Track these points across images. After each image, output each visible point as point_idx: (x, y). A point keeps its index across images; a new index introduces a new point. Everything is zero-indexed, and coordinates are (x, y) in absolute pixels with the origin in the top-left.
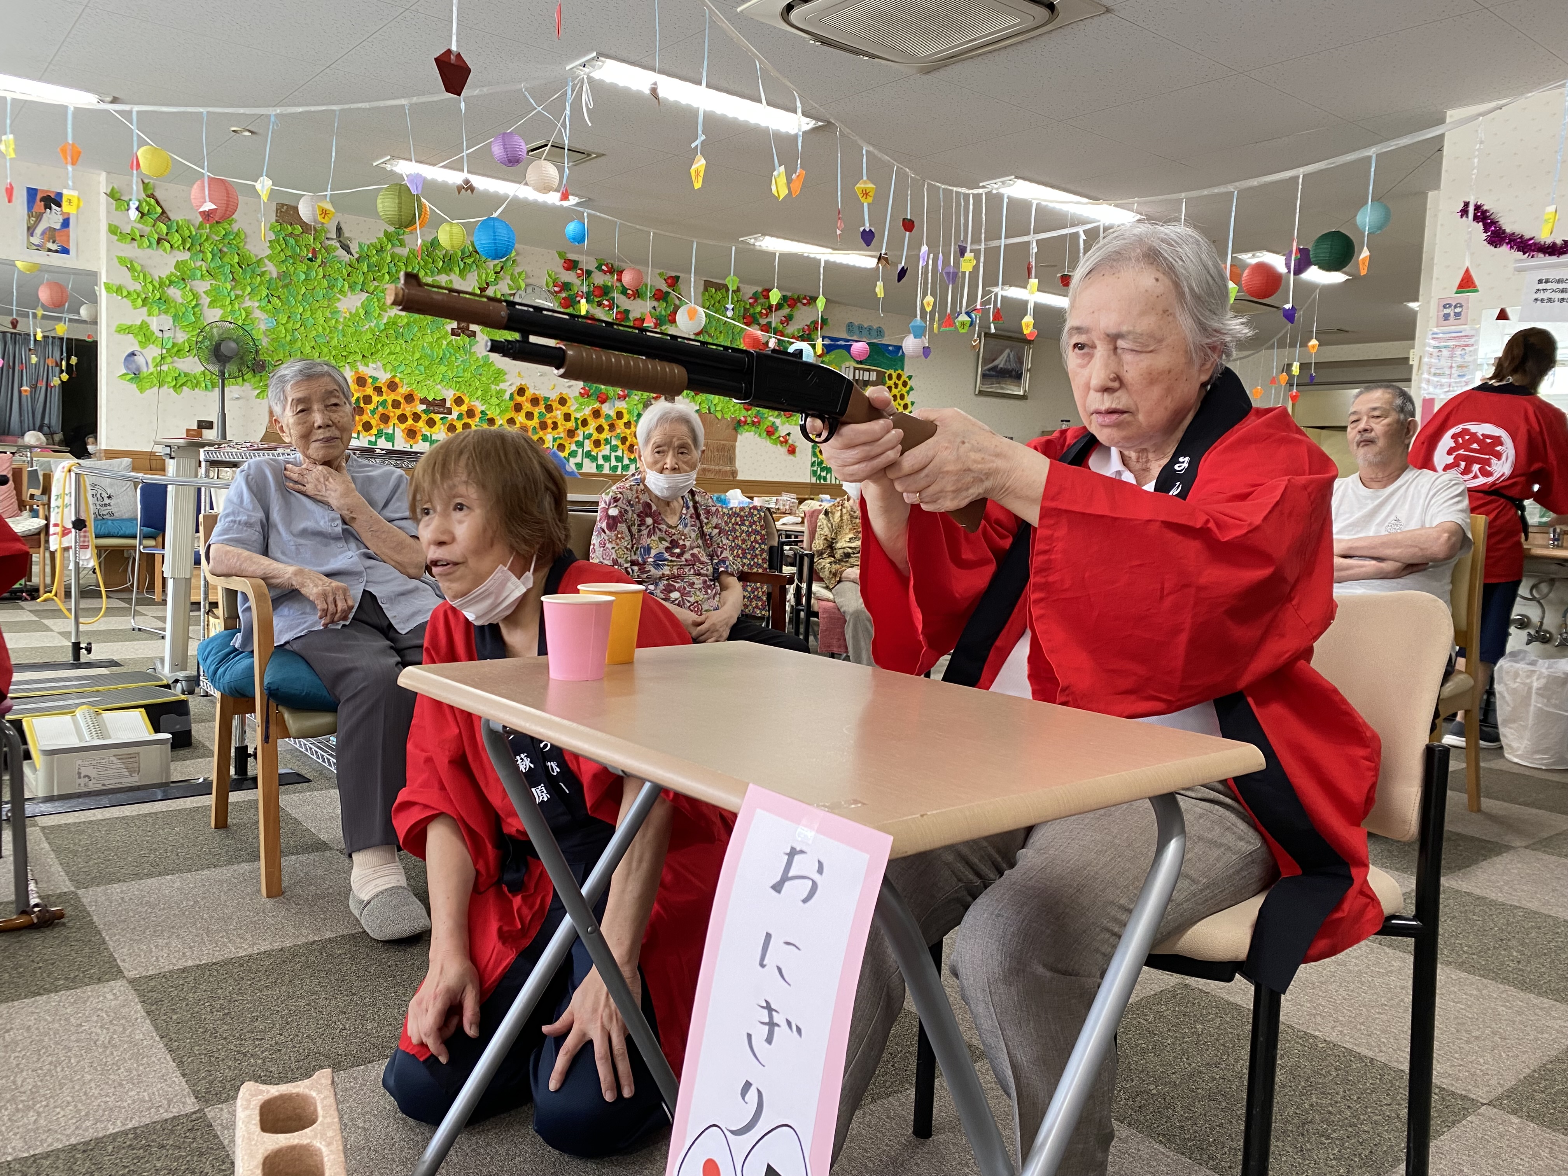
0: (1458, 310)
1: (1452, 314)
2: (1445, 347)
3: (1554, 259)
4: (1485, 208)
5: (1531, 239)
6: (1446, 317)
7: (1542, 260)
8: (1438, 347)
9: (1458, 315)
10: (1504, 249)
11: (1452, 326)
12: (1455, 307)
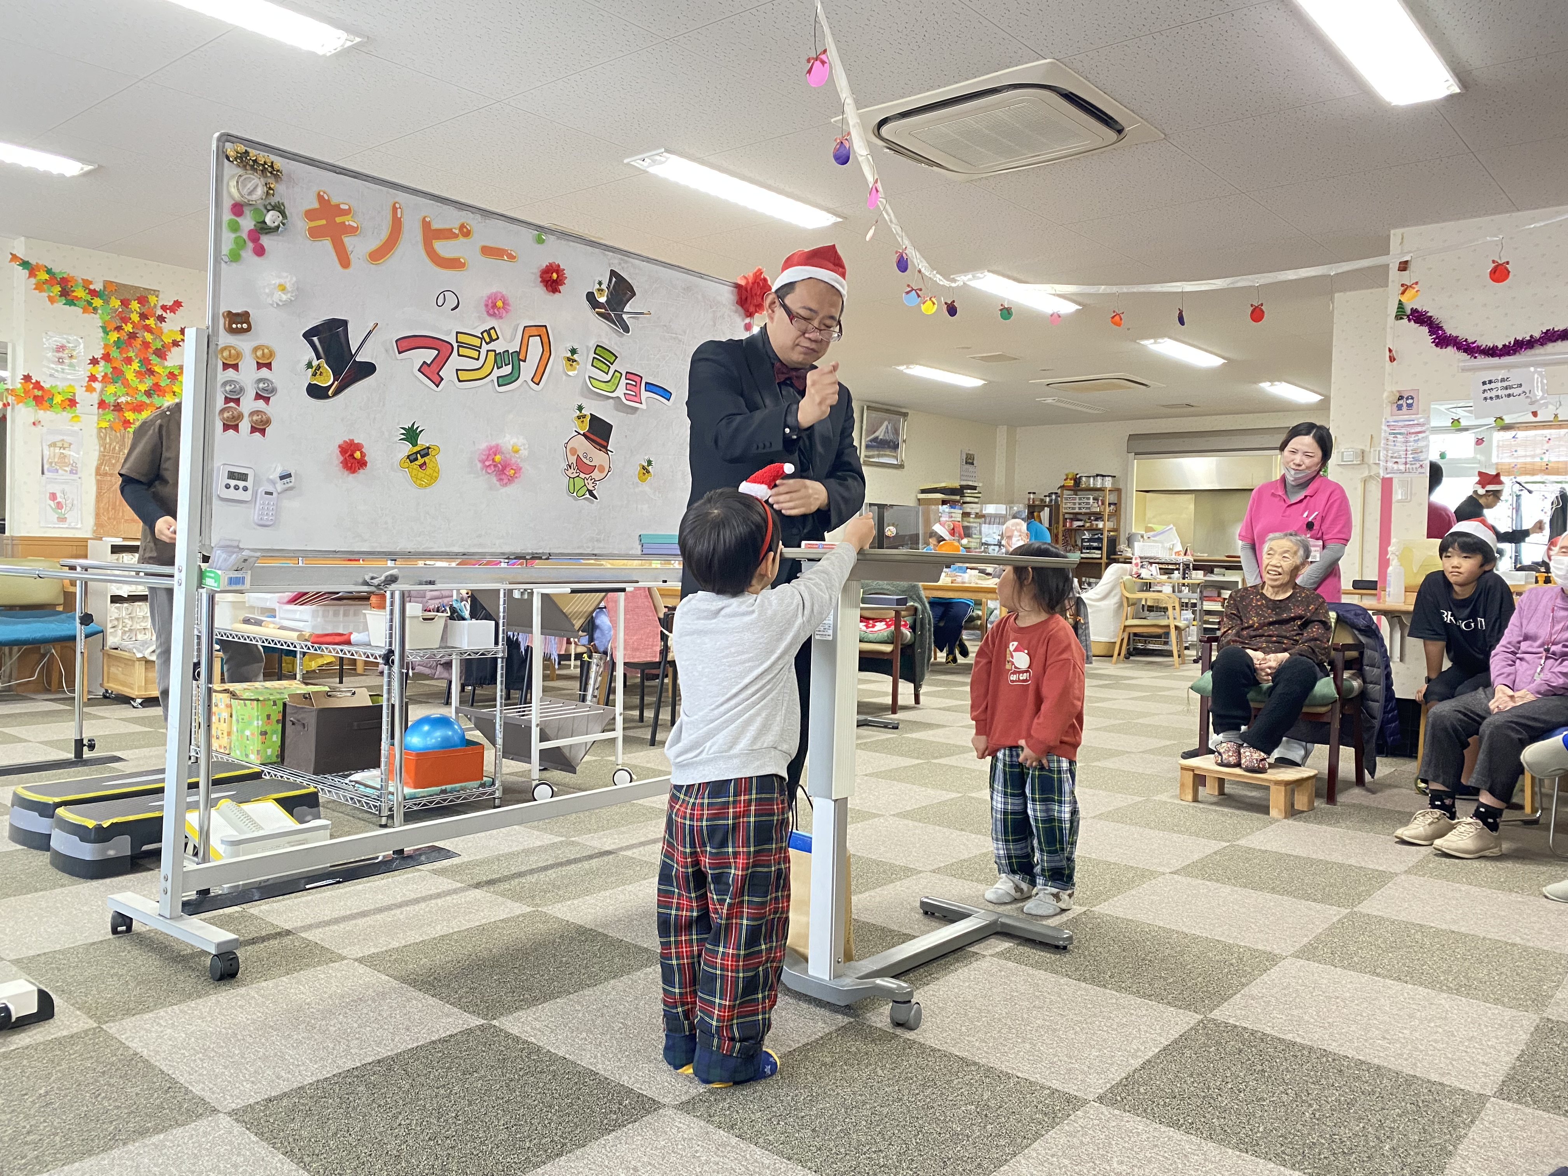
0: (1410, 401)
1: (1405, 405)
2: (1400, 434)
3: (1496, 360)
4: (1429, 314)
5: (1473, 343)
6: (1400, 407)
7: (1483, 361)
8: (1394, 434)
9: (1410, 406)
10: (1450, 351)
11: (1404, 416)
12: (1407, 399)
